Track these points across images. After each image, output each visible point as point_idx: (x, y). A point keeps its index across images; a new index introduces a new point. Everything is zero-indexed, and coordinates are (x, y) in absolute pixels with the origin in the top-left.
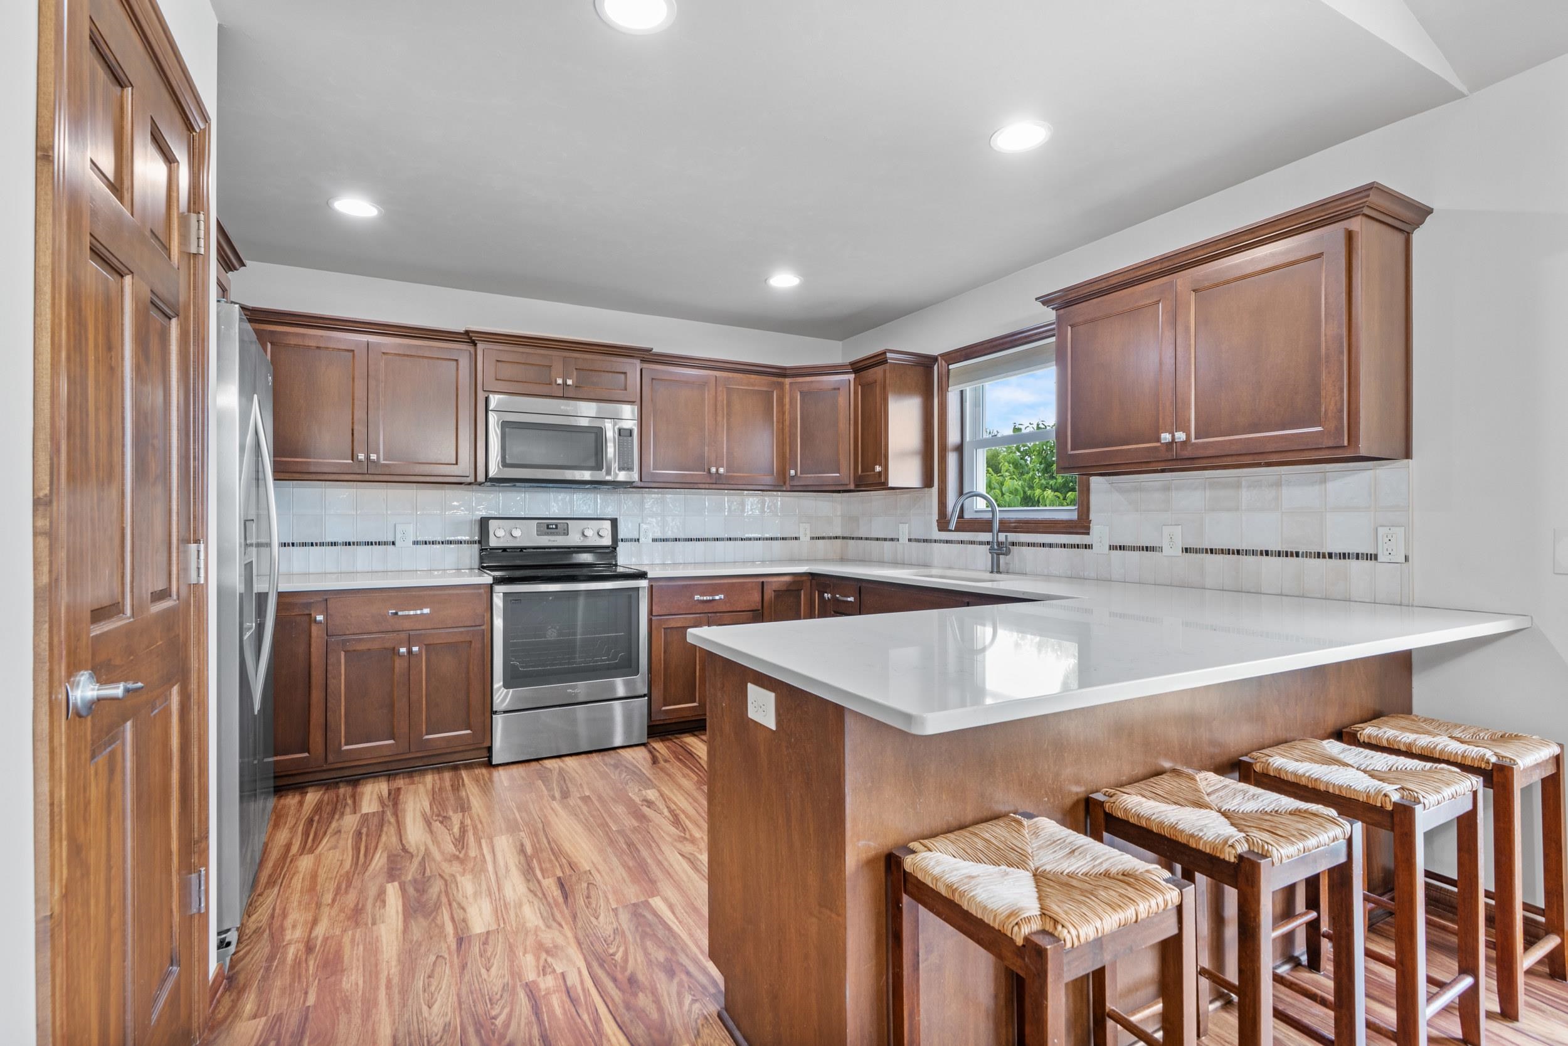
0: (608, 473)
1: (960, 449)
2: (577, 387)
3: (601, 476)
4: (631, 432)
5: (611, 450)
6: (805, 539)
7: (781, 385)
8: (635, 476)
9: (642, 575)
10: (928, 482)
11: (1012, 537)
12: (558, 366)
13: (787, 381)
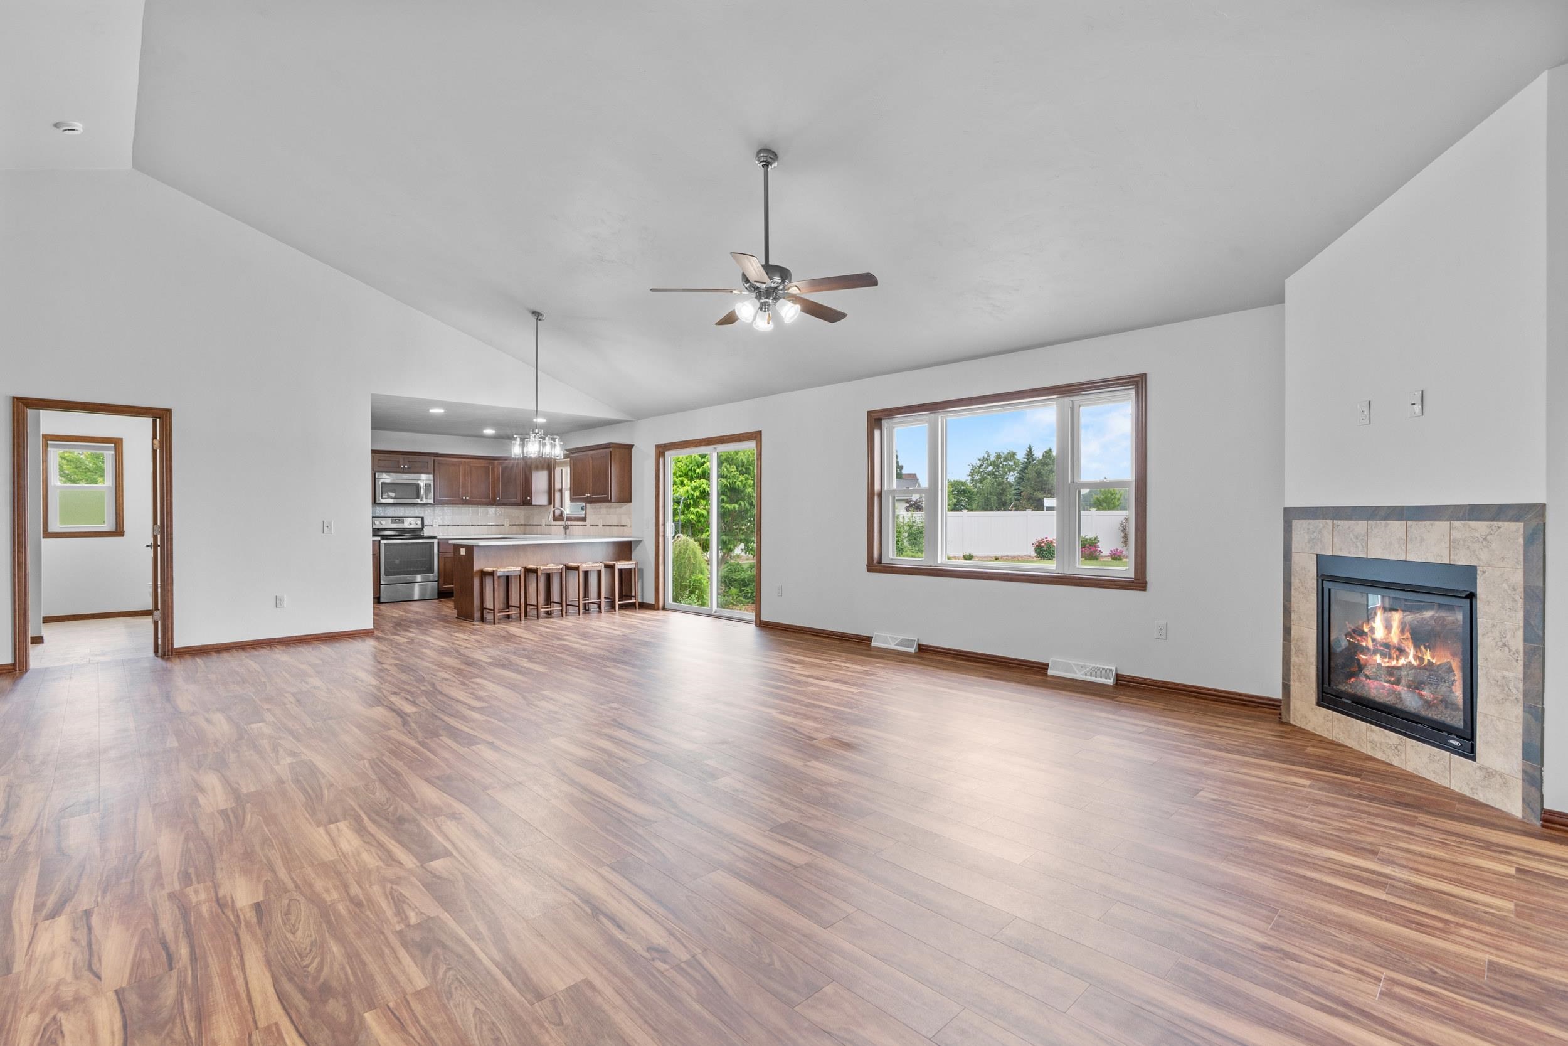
0: (421, 500)
1: (561, 491)
2: (408, 468)
3: (419, 501)
4: (430, 485)
5: (422, 491)
6: (507, 525)
7: (494, 463)
8: (431, 501)
9: (435, 538)
10: (550, 503)
11: (569, 523)
12: (401, 461)
13: (496, 462)
